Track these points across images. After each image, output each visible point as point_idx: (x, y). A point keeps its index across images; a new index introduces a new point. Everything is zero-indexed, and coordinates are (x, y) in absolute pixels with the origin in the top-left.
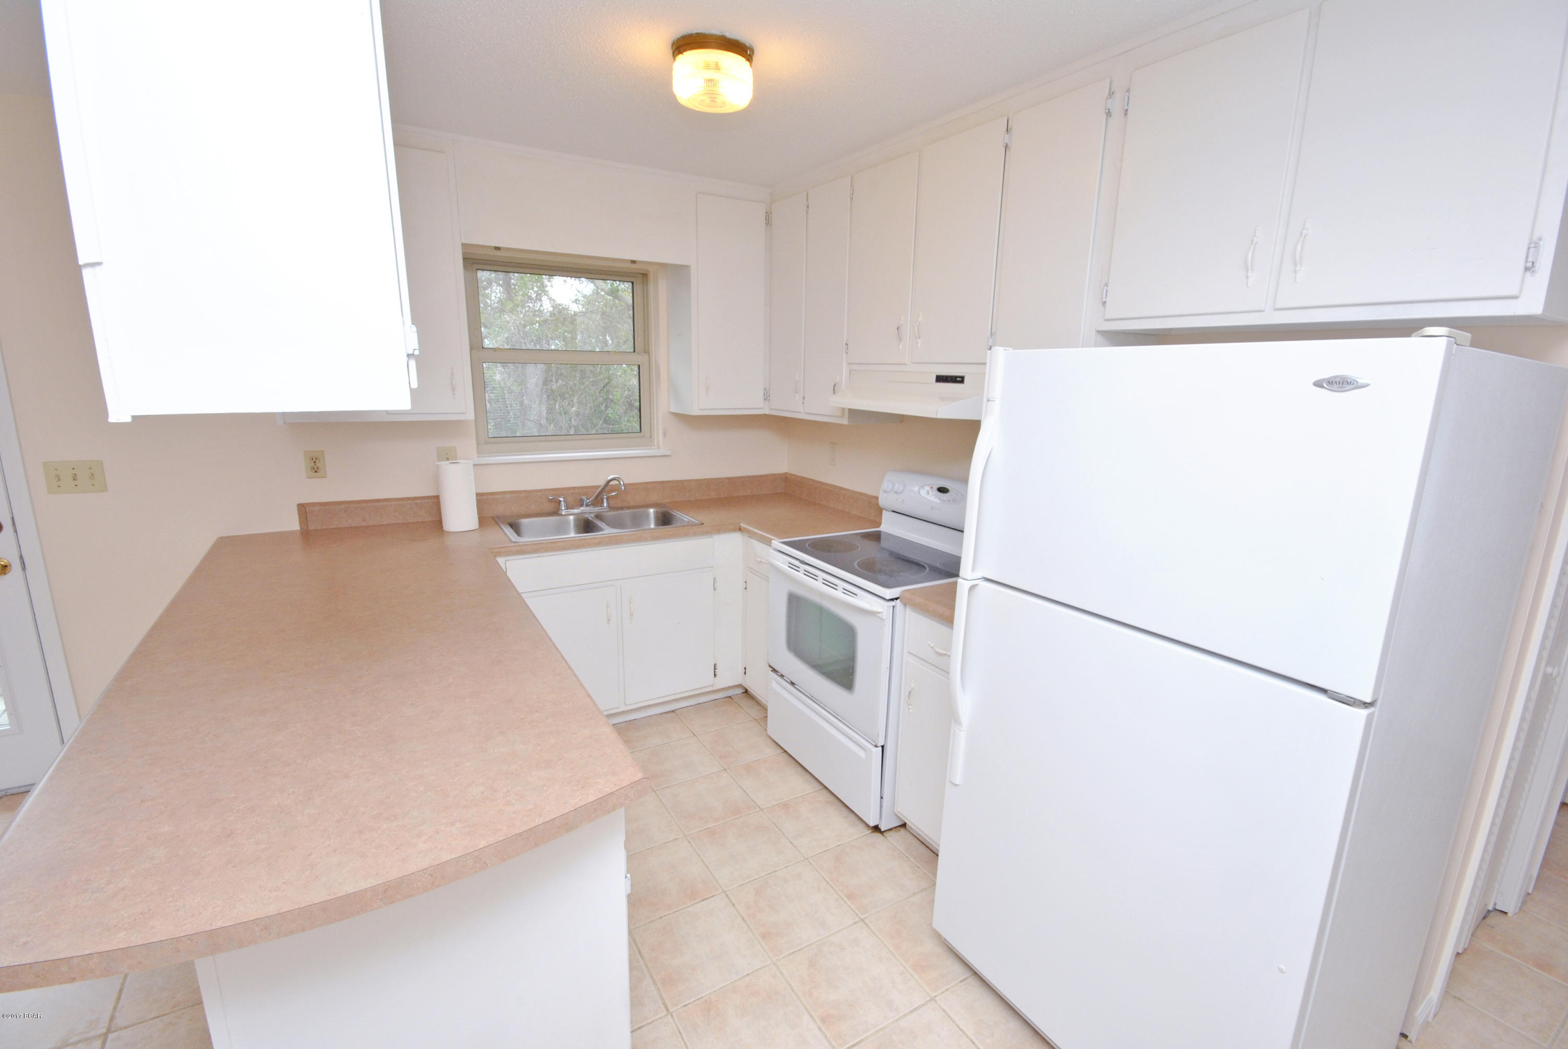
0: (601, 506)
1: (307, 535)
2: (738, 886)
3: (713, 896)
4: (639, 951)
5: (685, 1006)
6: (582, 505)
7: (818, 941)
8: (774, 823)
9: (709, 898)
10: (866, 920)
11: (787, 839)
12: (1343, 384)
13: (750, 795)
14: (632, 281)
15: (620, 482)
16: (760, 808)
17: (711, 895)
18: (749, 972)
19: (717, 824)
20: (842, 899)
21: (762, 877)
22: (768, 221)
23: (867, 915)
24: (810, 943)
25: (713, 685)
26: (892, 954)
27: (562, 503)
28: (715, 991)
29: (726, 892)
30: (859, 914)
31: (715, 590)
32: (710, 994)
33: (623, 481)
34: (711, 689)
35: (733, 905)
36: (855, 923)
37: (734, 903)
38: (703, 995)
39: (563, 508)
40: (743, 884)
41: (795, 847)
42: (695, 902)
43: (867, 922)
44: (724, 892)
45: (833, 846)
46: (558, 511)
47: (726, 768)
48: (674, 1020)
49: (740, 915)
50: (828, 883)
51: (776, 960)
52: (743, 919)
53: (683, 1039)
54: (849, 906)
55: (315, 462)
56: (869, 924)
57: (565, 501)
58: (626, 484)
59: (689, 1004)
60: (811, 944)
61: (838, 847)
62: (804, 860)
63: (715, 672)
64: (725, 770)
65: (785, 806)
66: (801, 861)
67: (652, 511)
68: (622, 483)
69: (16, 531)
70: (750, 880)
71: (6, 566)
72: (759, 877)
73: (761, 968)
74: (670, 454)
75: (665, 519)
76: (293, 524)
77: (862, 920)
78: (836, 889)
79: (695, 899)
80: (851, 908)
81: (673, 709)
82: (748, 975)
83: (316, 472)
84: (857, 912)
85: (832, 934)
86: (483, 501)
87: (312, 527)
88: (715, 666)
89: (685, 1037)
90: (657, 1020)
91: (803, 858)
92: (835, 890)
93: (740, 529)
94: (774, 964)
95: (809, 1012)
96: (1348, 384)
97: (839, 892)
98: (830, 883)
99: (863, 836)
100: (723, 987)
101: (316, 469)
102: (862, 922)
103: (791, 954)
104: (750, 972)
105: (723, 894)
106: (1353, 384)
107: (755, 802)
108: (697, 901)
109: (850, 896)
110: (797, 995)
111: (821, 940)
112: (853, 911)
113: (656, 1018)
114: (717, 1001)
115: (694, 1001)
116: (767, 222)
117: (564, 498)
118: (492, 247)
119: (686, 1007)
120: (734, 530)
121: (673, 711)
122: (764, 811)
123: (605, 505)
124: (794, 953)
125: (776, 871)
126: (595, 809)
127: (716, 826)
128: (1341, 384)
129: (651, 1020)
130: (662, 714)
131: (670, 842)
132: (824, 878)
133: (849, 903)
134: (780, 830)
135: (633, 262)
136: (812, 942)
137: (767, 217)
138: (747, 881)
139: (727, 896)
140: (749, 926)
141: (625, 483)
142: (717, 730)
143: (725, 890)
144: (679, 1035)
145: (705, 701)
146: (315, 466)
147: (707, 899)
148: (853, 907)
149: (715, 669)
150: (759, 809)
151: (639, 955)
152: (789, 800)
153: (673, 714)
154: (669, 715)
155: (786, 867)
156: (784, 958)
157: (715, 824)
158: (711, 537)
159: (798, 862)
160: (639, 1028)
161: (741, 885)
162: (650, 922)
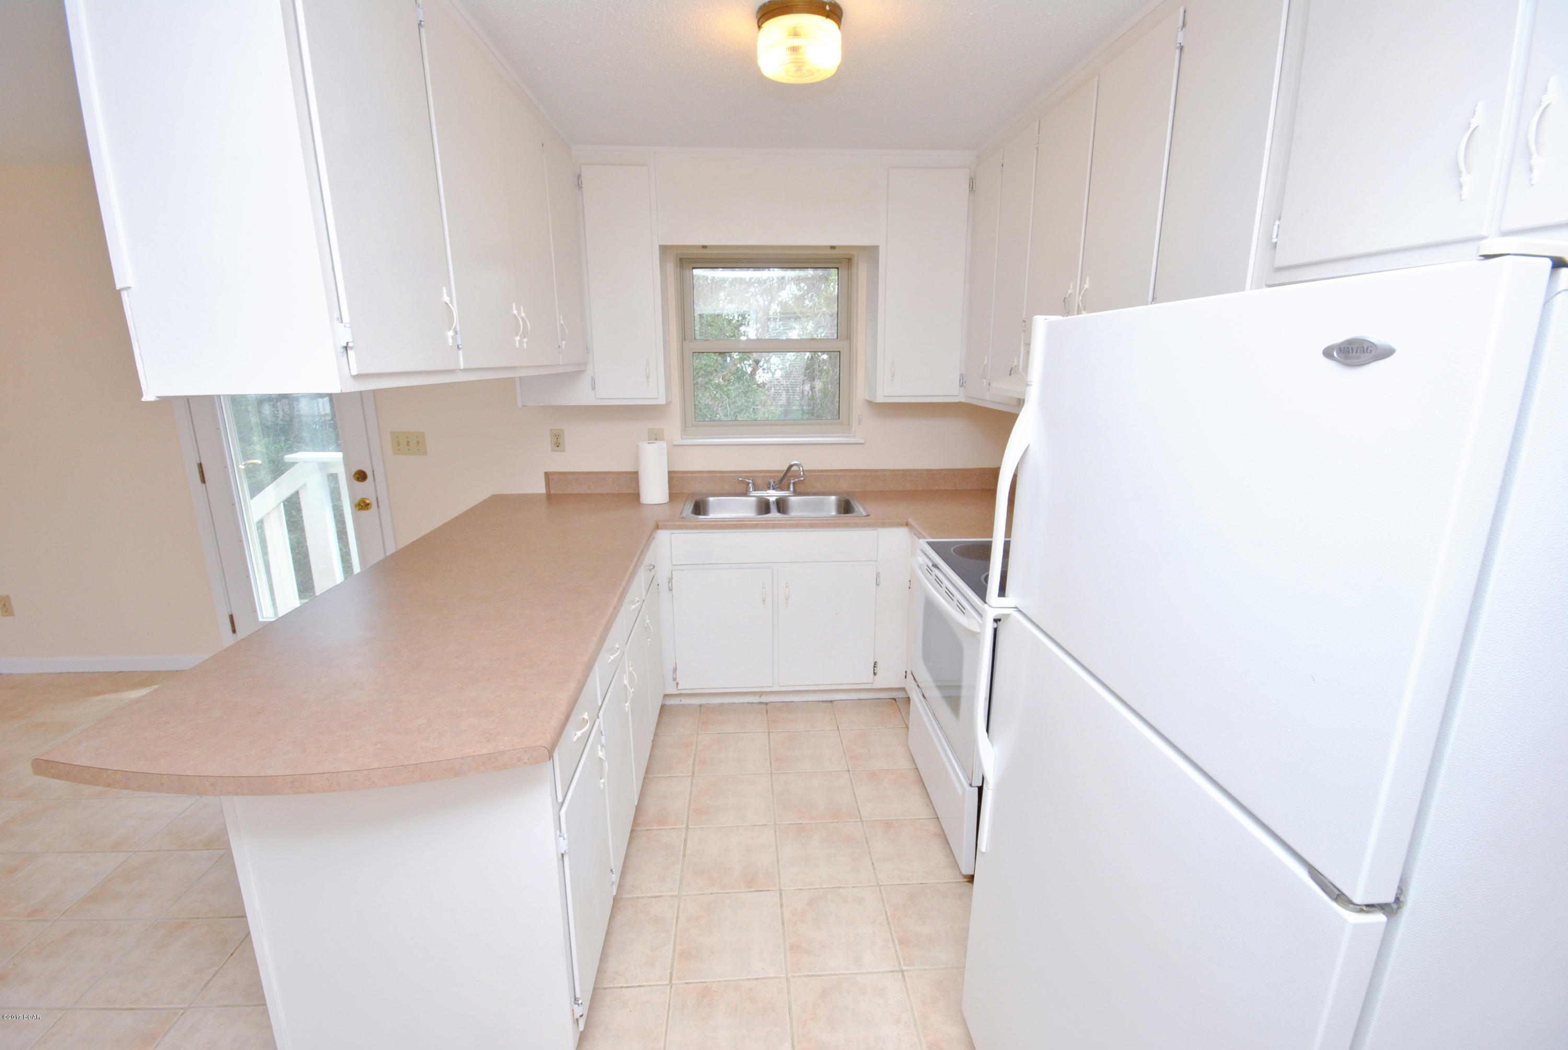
0: (788, 491)
1: (550, 497)
2: (796, 890)
3: (768, 890)
4: (677, 917)
5: (687, 983)
6: (769, 488)
7: (843, 974)
8: (866, 838)
9: (763, 891)
10: (905, 973)
11: (871, 859)
12: (1357, 352)
13: (859, 804)
14: (837, 267)
15: (799, 468)
16: (861, 818)
17: (767, 889)
18: (759, 977)
19: (811, 822)
20: (893, 941)
21: (823, 888)
22: (972, 189)
23: (910, 968)
24: (833, 972)
25: (872, 683)
26: (915, 1020)
27: (751, 485)
28: (720, 981)
29: (782, 890)
30: (902, 963)
31: (878, 584)
32: (714, 982)
33: (802, 467)
34: (871, 687)
35: (782, 906)
36: (892, 971)
37: (784, 904)
38: (706, 980)
39: (751, 490)
40: (801, 889)
41: (874, 870)
42: (749, 890)
43: (906, 976)
44: (781, 890)
45: (915, 882)
46: (747, 492)
47: (850, 769)
48: (670, 992)
49: (782, 918)
50: (887, 919)
51: (792, 976)
52: (783, 924)
53: (668, 1013)
54: (896, 951)
55: (557, 438)
56: (907, 978)
57: (753, 484)
58: (806, 470)
59: (691, 983)
60: (834, 975)
61: (920, 885)
62: (876, 886)
63: (874, 670)
64: (849, 771)
65: (888, 825)
66: (872, 886)
67: (833, 498)
68: (801, 469)
69: (374, 480)
70: (811, 887)
71: (368, 504)
72: (821, 888)
73: (772, 978)
74: (863, 442)
75: (846, 507)
76: (542, 489)
77: (902, 971)
78: (893, 928)
79: (750, 888)
80: (897, 955)
81: (831, 700)
82: (757, 979)
83: (558, 446)
84: (901, 961)
85: (860, 973)
86: (674, 478)
87: (552, 492)
88: (875, 664)
89: (671, 1012)
90: (657, 985)
91: (876, 884)
92: (890, 930)
93: (907, 525)
94: (787, 979)
95: (793, 1042)
96: (1364, 352)
97: (893, 933)
98: (890, 920)
99: (953, 882)
100: (729, 981)
101: (558, 444)
102: (900, 974)
103: (808, 976)
104: (761, 977)
105: (778, 892)
106: (1371, 351)
107: (859, 811)
108: (752, 890)
109: (903, 942)
110: (791, 1019)
111: (847, 974)
112: (898, 957)
113: (657, 983)
114: (716, 991)
115: (697, 983)
116: (970, 189)
117: (752, 480)
118: (699, 246)
119: (687, 985)
120: (900, 525)
121: (831, 701)
122: (864, 823)
123: (792, 490)
124: (812, 976)
125: (840, 887)
126: (483, 763)
127: (809, 823)
128: (1355, 351)
129: (652, 983)
130: (819, 702)
131: (758, 825)
132: (886, 913)
133: (898, 947)
134: (869, 847)
135: (833, 247)
136: (837, 973)
137: (971, 184)
138: (808, 887)
139: (781, 895)
140: (784, 933)
141: (804, 469)
142: (862, 729)
143: (782, 888)
144: (667, 1008)
145: (868, 698)
146: (557, 442)
147: (761, 891)
148: (900, 954)
149: (874, 667)
150: (859, 820)
151: (675, 920)
152: (895, 820)
153: (830, 704)
154: (826, 704)
155: (853, 887)
156: (799, 977)
157: (807, 822)
158: (876, 530)
159: (869, 886)
160: (640, 986)
161: (799, 889)
162: (701, 894)
